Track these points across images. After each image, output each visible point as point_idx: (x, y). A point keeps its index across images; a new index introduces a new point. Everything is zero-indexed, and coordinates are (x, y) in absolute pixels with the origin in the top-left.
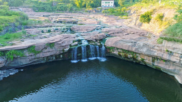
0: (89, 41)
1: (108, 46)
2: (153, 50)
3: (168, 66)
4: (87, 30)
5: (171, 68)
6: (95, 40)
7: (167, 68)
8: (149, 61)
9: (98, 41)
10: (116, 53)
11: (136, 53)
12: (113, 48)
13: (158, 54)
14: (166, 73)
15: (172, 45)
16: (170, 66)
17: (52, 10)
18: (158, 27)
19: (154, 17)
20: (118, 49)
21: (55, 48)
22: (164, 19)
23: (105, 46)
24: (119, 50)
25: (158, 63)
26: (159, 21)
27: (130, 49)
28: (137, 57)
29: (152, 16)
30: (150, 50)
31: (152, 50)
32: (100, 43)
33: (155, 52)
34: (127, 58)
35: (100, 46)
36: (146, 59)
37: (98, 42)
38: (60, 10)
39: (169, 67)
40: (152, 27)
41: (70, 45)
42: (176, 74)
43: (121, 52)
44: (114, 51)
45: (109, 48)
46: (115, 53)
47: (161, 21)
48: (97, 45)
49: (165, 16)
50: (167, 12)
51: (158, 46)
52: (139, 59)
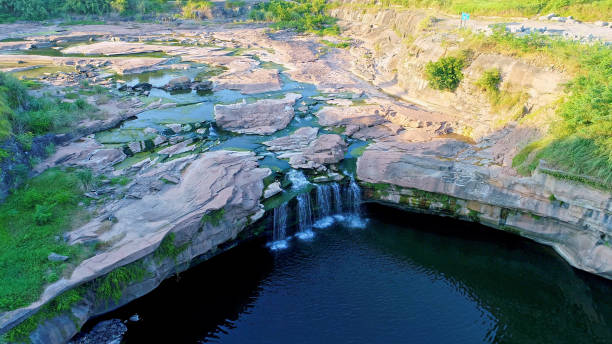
0: (308, 173)
1: (369, 181)
2: (510, 193)
3: (541, 226)
4: (272, 123)
5: (550, 231)
6: (324, 164)
7: (540, 232)
8: (491, 216)
9: (334, 168)
10: (393, 198)
11: (456, 198)
12: (385, 187)
13: (524, 204)
14: (532, 241)
15: (572, 191)
16: (548, 225)
17: (49, 11)
18: (489, 109)
19: (471, 76)
20: (399, 188)
21: (224, 221)
22: (502, 87)
23: (357, 181)
24: (404, 191)
25: (516, 220)
26: (488, 90)
27: (440, 190)
28: (459, 207)
29: (465, 72)
30: (501, 193)
31: (505, 191)
32: (340, 172)
33: (516, 198)
34: (427, 208)
35: (345, 184)
36: (482, 211)
37: (335, 172)
38: (82, 12)
39: (544, 229)
40: (467, 106)
41: (263, 200)
42: (558, 242)
43: (409, 196)
44: (387, 194)
45: (373, 188)
46: (390, 198)
47: (494, 93)
48: (333, 181)
49: (506, 80)
50: (511, 66)
51: (524, 185)
52: (466, 212)
